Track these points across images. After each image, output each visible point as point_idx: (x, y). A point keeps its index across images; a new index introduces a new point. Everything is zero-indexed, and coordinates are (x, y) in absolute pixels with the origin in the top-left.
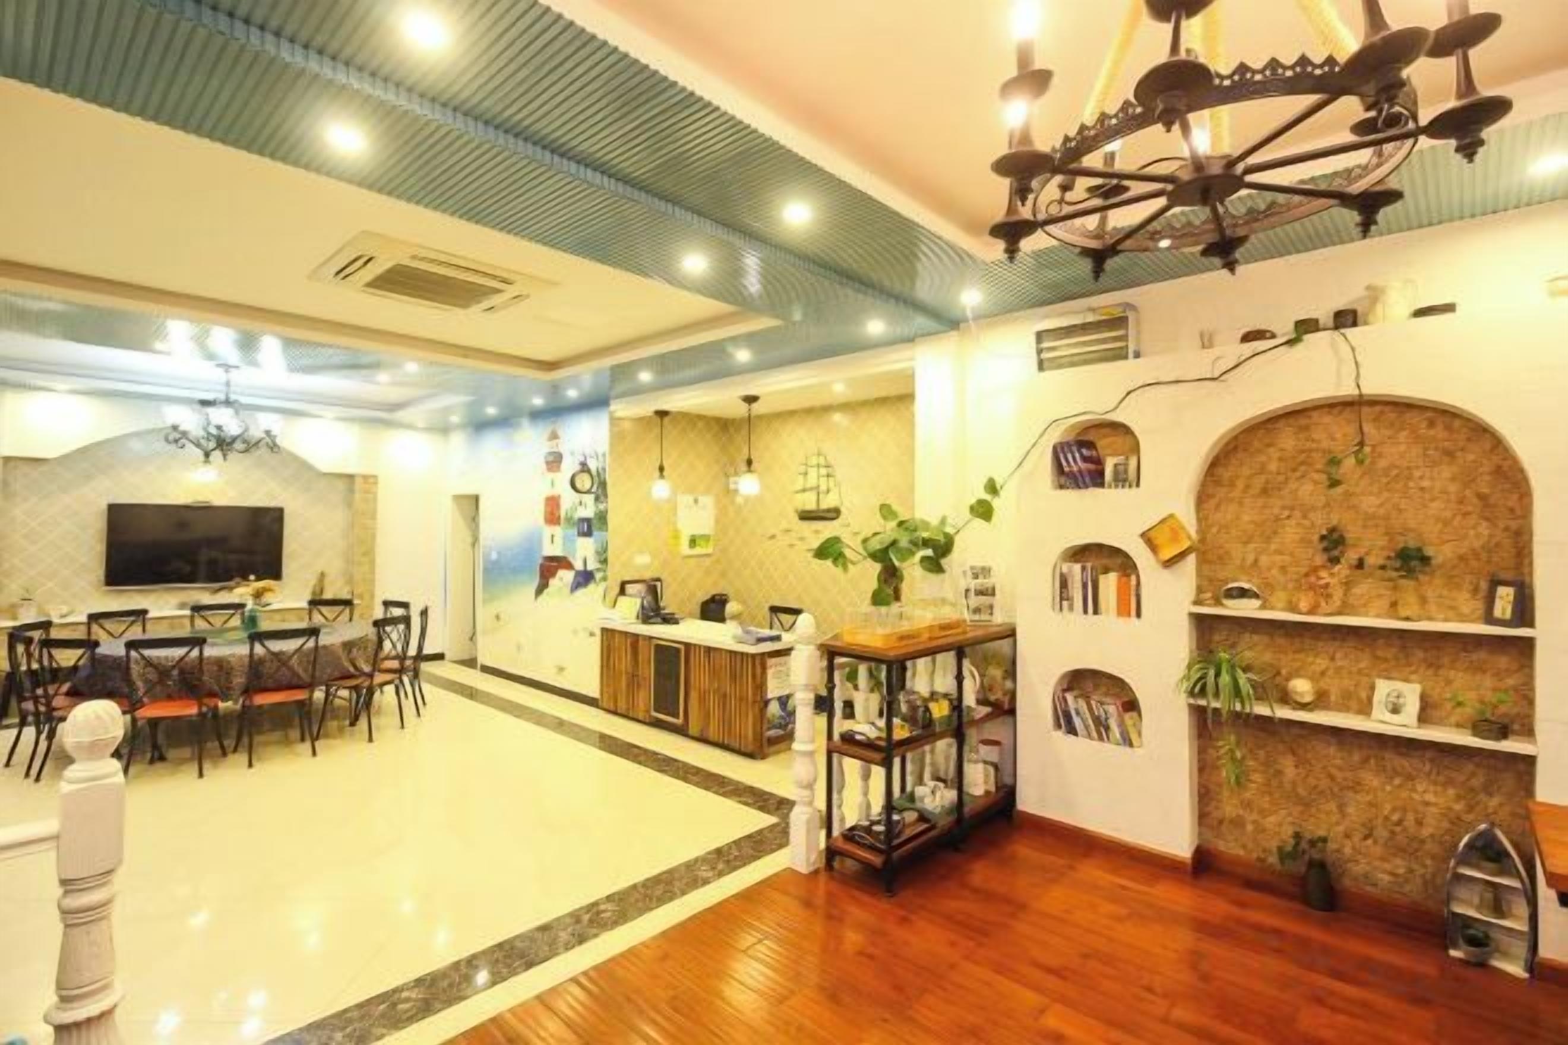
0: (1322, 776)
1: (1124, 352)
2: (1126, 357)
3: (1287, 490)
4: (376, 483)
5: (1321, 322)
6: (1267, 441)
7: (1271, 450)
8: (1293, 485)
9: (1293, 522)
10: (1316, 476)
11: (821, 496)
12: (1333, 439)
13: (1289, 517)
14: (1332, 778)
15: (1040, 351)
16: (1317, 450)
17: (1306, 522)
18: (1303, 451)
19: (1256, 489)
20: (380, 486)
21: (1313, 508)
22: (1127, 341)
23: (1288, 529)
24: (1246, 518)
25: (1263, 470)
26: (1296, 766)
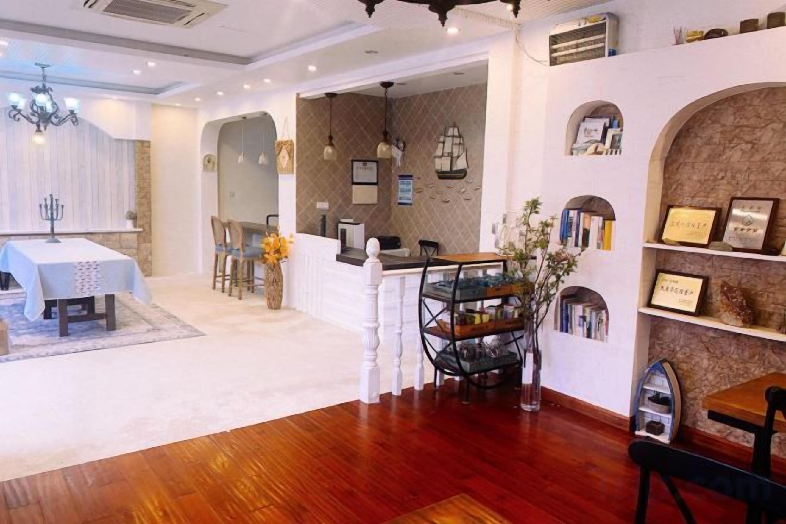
0: (725, 367)
1: (601, 52)
2: (603, 55)
3: (724, 157)
4: (149, 147)
5: (760, 23)
6: (714, 118)
7: (717, 126)
8: (728, 153)
9: (725, 181)
10: (744, 146)
11: (454, 160)
12: (759, 117)
13: (723, 178)
14: (731, 368)
15: (552, 51)
16: (747, 126)
17: (734, 183)
18: (737, 127)
19: (704, 155)
20: (151, 148)
21: (740, 171)
22: (604, 42)
23: (721, 187)
24: (695, 178)
25: (709, 142)
26: (709, 359)
